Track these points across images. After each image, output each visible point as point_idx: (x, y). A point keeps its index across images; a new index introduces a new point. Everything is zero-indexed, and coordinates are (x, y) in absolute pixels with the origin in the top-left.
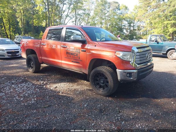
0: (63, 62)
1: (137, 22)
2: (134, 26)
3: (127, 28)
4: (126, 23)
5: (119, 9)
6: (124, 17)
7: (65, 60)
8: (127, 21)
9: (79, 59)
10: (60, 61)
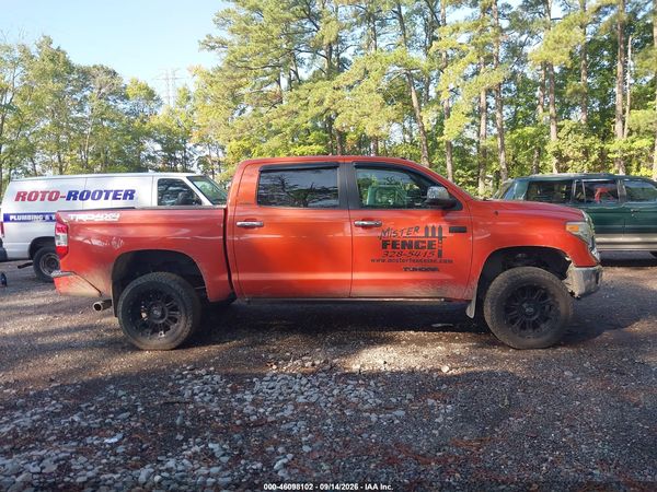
0: (358, 276)
1: (195, 146)
2: (186, 158)
3: (160, 165)
4: (158, 147)
5: (126, 97)
6: (147, 127)
7: (369, 270)
8: (160, 141)
9: (440, 255)
10: (346, 276)
